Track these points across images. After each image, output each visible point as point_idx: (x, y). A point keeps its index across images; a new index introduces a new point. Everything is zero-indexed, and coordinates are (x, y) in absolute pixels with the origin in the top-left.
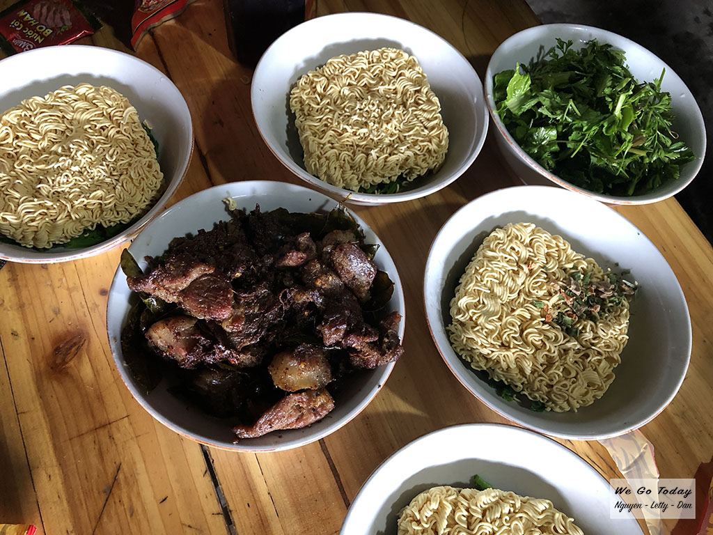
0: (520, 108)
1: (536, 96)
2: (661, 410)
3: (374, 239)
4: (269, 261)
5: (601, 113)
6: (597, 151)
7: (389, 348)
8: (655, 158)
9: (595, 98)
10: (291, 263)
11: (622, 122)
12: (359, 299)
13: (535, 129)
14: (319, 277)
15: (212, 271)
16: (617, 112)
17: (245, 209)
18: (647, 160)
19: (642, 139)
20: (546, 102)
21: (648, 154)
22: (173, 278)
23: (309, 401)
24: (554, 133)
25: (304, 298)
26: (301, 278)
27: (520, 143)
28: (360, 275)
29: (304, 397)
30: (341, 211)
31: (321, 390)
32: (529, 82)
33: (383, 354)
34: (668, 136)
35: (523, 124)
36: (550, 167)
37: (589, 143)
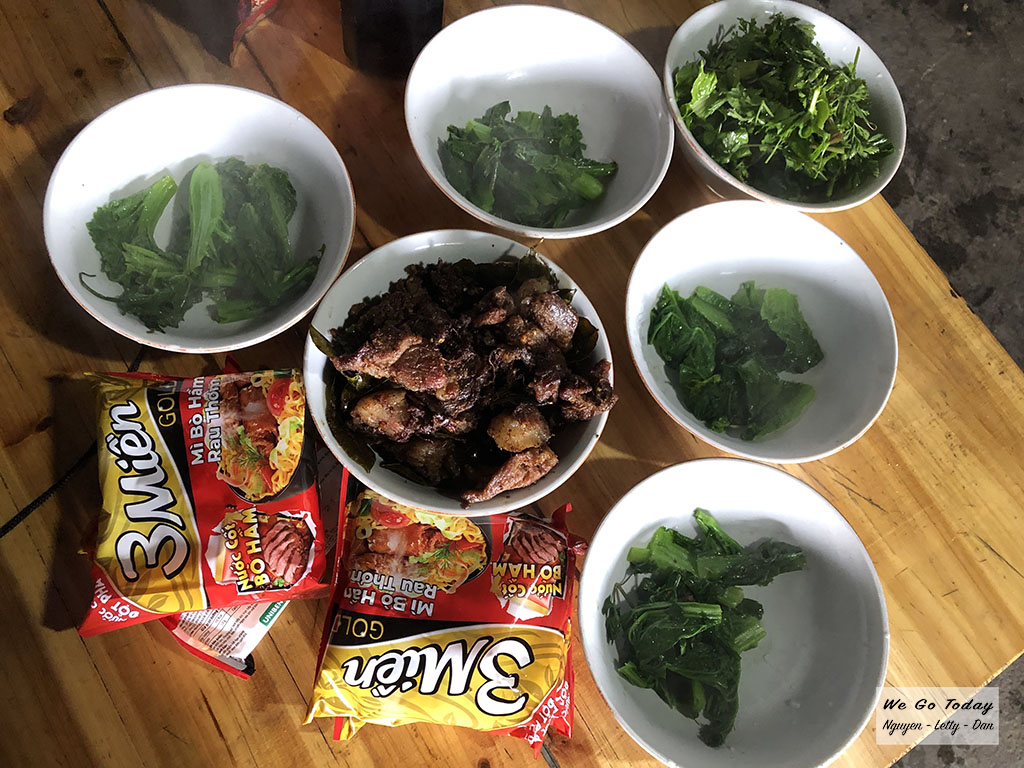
0: (706, 111)
1: (723, 96)
2: (870, 424)
3: (569, 284)
4: (467, 322)
5: (795, 110)
6: (793, 155)
7: (603, 397)
8: (853, 155)
9: (787, 94)
10: (493, 322)
11: (817, 118)
12: (562, 349)
13: (724, 134)
14: (524, 334)
15: (420, 341)
16: (812, 109)
17: (421, 263)
18: (845, 157)
19: (839, 136)
20: (735, 103)
21: (846, 151)
22: (383, 353)
23: (535, 458)
24: (745, 136)
25: (511, 358)
26: (504, 336)
27: (709, 151)
28: (562, 325)
29: (529, 455)
30: (532, 257)
31: (543, 447)
32: (716, 81)
33: (598, 404)
34: (866, 128)
35: (710, 129)
36: (744, 177)
37: (784, 145)
